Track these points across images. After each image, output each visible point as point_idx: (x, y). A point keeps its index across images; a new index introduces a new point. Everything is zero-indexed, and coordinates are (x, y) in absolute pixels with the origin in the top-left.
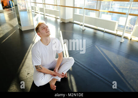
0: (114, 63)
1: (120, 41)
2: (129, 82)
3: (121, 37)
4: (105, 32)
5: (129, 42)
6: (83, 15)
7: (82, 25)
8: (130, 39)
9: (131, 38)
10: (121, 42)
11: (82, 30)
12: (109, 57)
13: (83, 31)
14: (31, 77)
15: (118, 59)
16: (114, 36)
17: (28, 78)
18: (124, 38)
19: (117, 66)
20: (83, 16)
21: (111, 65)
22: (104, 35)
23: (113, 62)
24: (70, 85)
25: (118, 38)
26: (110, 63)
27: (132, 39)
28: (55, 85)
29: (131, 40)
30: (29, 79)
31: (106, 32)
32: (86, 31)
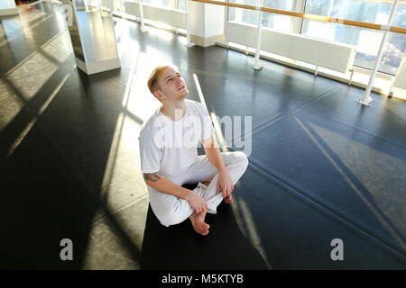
0: (347, 165)
1: (361, 102)
2: (386, 213)
3: (364, 89)
4: (318, 75)
5: (383, 103)
6: (257, 27)
7: (252, 55)
8: (387, 94)
9: (391, 93)
10: (363, 105)
11: (253, 71)
12: (332, 148)
13: (257, 72)
14: (139, 202)
15: (357, 154)
16: (344, 88)
17: (133, 206)
18: (372, 91)
19: (354, 171)
20: (258, 30)
21: (340, 170)
22: (314, 85)
23: (344, 161)
24: (239, 222)
25: (353, 93)
26: (335, 164)
27: (394, 95)
28: (205, 221)
29: (390, 97)
30: (135, 209)
31: (321, 76)
32: (263, 72)
